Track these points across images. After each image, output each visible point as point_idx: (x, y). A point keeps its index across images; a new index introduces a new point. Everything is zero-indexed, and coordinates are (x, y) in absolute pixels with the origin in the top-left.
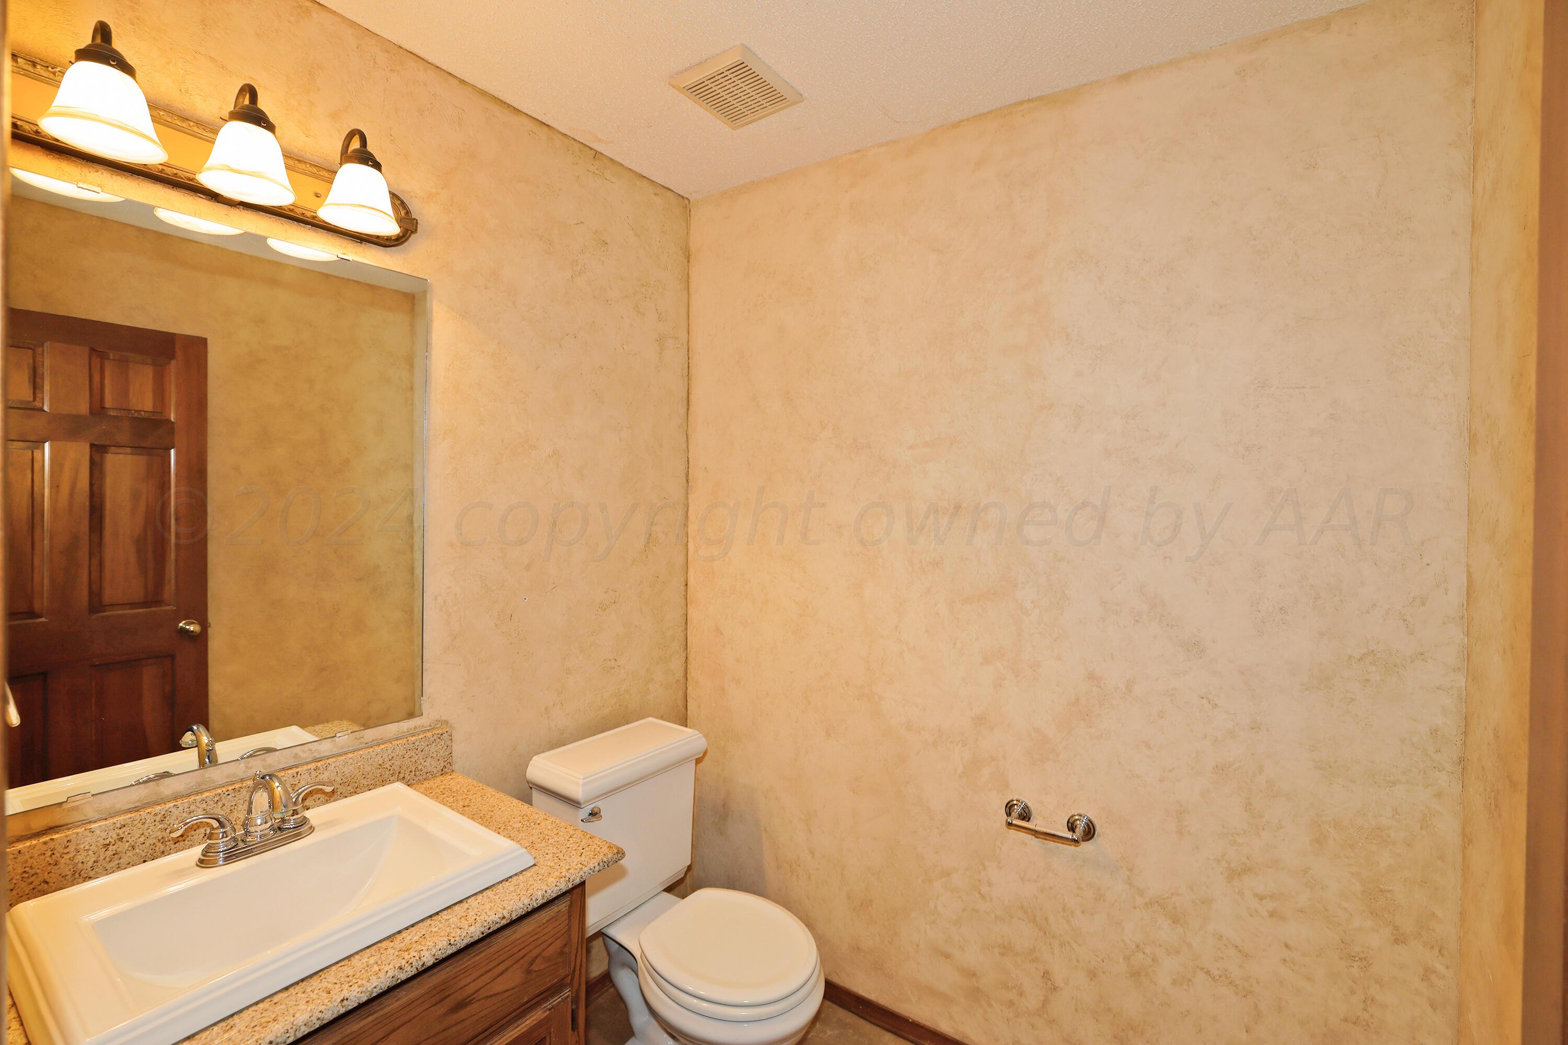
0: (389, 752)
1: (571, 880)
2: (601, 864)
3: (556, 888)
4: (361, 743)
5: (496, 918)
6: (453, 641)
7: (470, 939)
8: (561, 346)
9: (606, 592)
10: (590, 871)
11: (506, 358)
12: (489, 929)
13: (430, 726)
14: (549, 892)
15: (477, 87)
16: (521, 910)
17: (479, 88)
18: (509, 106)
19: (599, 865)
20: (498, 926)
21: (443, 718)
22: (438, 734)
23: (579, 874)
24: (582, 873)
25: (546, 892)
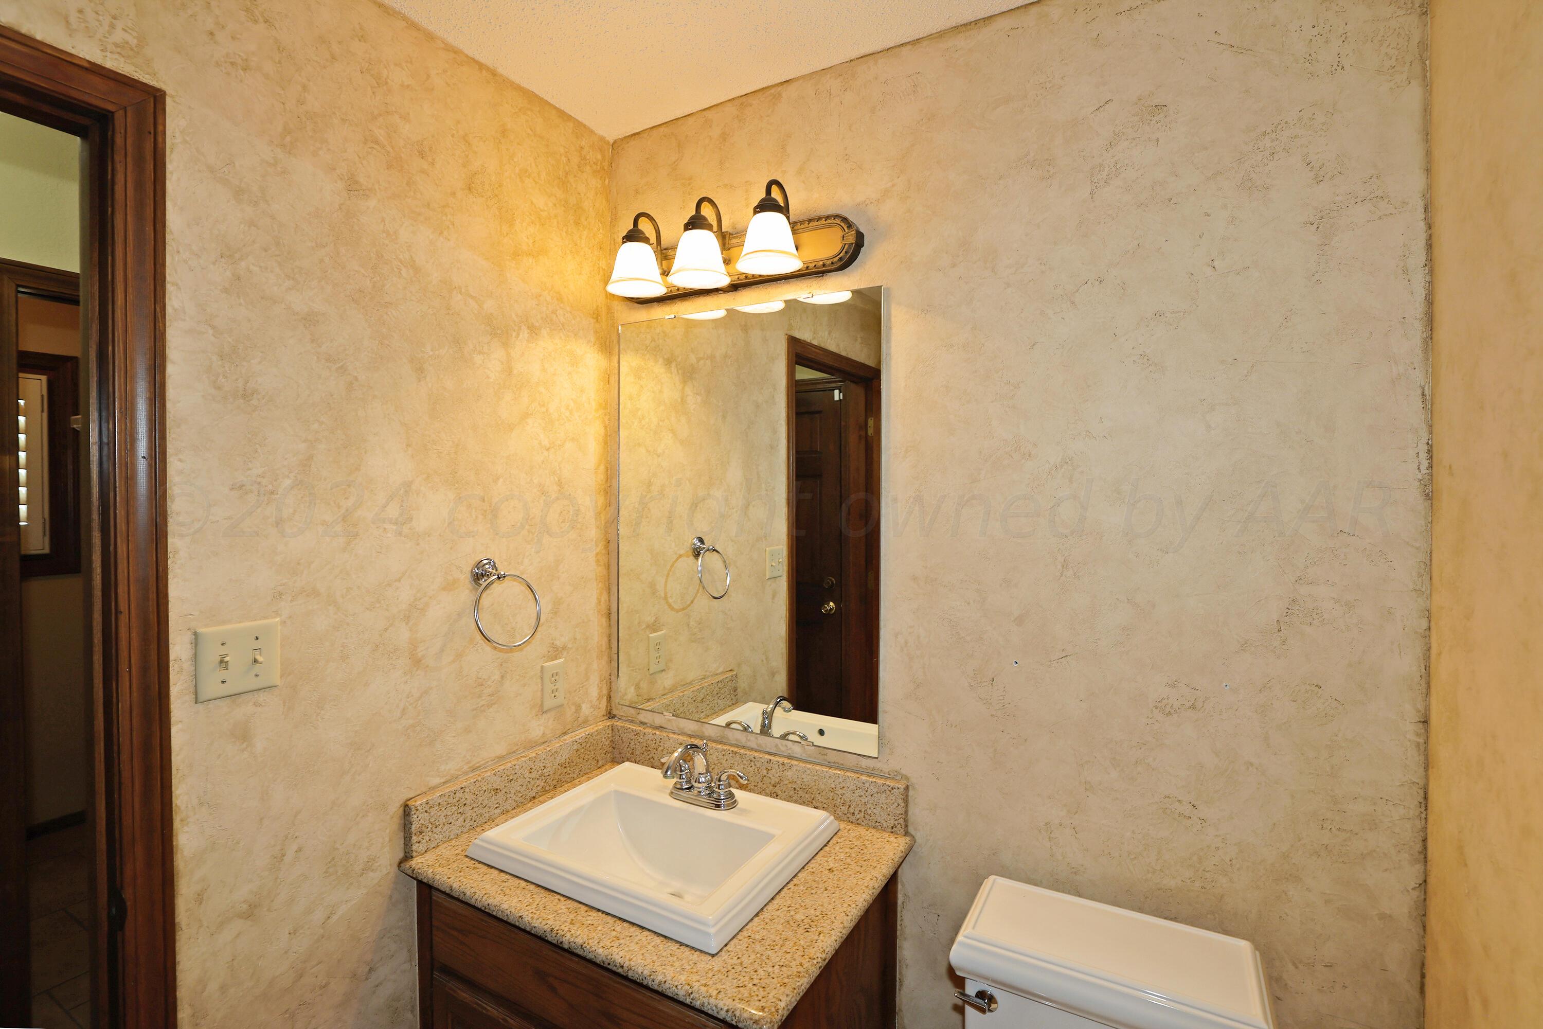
0: (841, 780)
1: (692, 996)
2: (730, 1013)
3: (674, 988)
4: (825, 760)
5: (619, 960)
6: (915, 689)
7: (593, 957)
8: (1073, 303)
9: (1173, 686)
10: (714, 1008)
11: (983, 345)
12: (609, 964)
13: (889, 774)
14: (667, 985)
15: (933, 34)
16: (637, 976)
17: (936, 33)
18: (976, 22)
19: (727, 1011)
20: (614, 969)
21: (904, 772)
22: (889, 786)
23: (704, 999)
24: (705, 1000)
25: (665, 982)
